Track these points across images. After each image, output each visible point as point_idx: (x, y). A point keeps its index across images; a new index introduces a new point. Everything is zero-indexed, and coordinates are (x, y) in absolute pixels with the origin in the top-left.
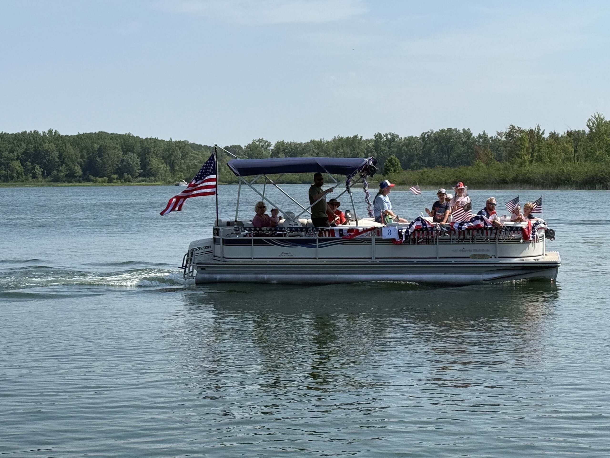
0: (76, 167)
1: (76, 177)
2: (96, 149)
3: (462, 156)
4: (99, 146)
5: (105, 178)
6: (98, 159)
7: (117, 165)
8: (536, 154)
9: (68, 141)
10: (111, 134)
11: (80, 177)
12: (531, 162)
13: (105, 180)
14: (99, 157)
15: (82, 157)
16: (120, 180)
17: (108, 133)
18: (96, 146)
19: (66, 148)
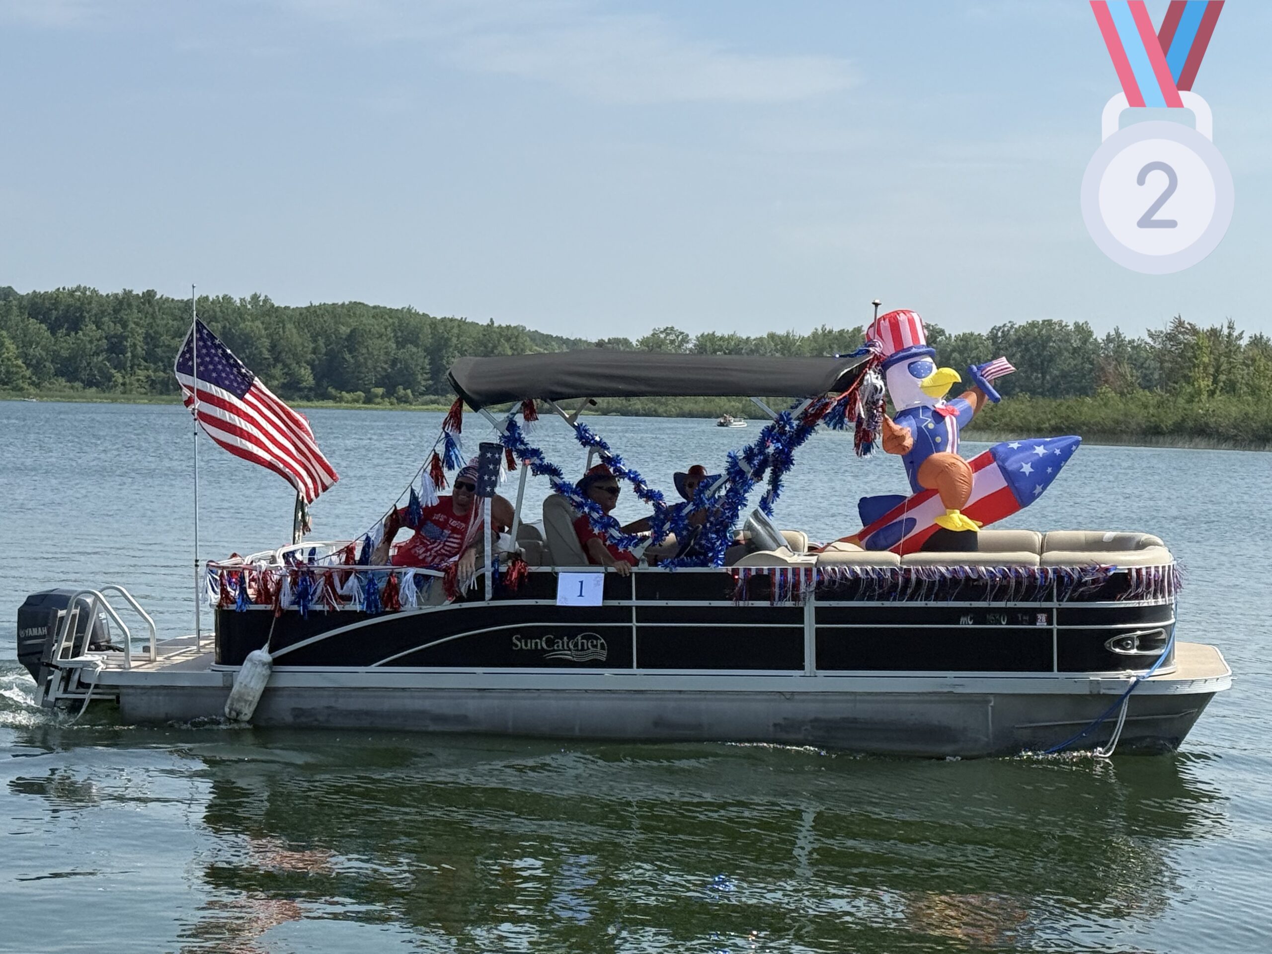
0: (303, 369)
1: (301, 390)
2: (344, 337)
3: (1071, 376)
4: (348, 331)
5: (359, 393)
6: (348, 356)
7: (385, 370)
8: (1223, 377)
9: (290, 318)
10: (375, 307)
11: (310, 389)
12: (1212, 393)
13: (359, 396)
14: (350, 352)
15: (314, 352)
16: (389, 398)
17: (367, 305)
18: (344, 330)
19: (284, 332)
